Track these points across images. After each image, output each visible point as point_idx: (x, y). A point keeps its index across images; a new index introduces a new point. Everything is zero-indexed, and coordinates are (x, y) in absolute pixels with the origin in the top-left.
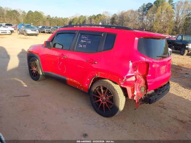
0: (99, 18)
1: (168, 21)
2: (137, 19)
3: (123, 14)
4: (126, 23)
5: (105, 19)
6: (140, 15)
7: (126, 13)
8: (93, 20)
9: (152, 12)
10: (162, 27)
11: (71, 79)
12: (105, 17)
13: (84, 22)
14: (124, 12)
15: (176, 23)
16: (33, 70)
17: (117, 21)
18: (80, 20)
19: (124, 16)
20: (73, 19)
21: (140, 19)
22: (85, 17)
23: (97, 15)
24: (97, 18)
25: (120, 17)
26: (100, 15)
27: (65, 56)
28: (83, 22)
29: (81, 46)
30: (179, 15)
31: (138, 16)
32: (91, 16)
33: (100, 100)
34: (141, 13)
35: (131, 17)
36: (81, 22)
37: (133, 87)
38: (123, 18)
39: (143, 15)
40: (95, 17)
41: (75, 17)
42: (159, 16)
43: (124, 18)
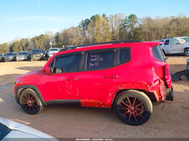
0: (43, 38)
1: (106, 33)
2: (80, 34)
3: (66, 31)
4: (70, 39)
5: (49, 39)
6: (82, 31)
7: (68, 30)
8: (36, 41)
9: (91, 27)
10: (103, 38)
11: (86, 100)
12: (48, 36)
13: (27, 45)
14: (65, 30)
15: (113, 33)
16: (27, 104)
17: (61, 38)
18: (22, 43)
19: (67, 33)
20: (14, 44)
21: (82, 34)
22: (27, 39)
23: (40, 36)
24: (40, 39)
25: (63, 35)
26: (43, 35)
27: (75, 78)
28: (25, 45)
29: (93, 65)
30: (114, 26)
31: (80, 32)
32: (33, 38)
33: (129, 111)
34: (81, 29)
35: (74, 34)
36: (24, 45)
37: (158, 90)
38: (66, 35)
39: (84, 30)
40: (38, 38)
41: (15, 41)
42: (98, 30)
43: (68, 35)
